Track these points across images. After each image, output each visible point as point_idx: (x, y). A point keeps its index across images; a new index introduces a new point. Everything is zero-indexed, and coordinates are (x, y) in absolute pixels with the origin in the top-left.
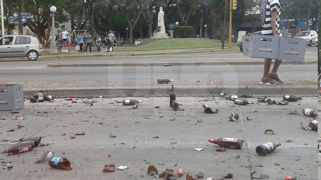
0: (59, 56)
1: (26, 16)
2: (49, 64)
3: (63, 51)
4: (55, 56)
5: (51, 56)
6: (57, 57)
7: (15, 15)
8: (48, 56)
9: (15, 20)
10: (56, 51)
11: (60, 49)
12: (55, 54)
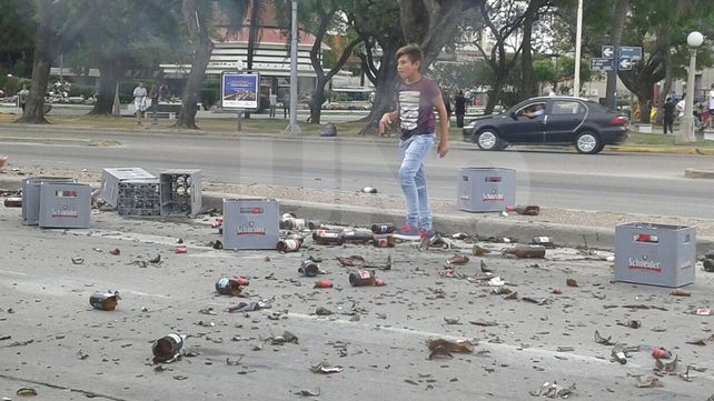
0: (701, 149)
1: (631, 54)
2: (691, 169)
3: (707, 137)
4: (693, 149)
5: (681, 148)
6: (697, 151)
7: (607, 52)
8: (675, 148)
9: (605, 64)
10: (693, 138)
11: (701, 132)
12: (691, 144)
